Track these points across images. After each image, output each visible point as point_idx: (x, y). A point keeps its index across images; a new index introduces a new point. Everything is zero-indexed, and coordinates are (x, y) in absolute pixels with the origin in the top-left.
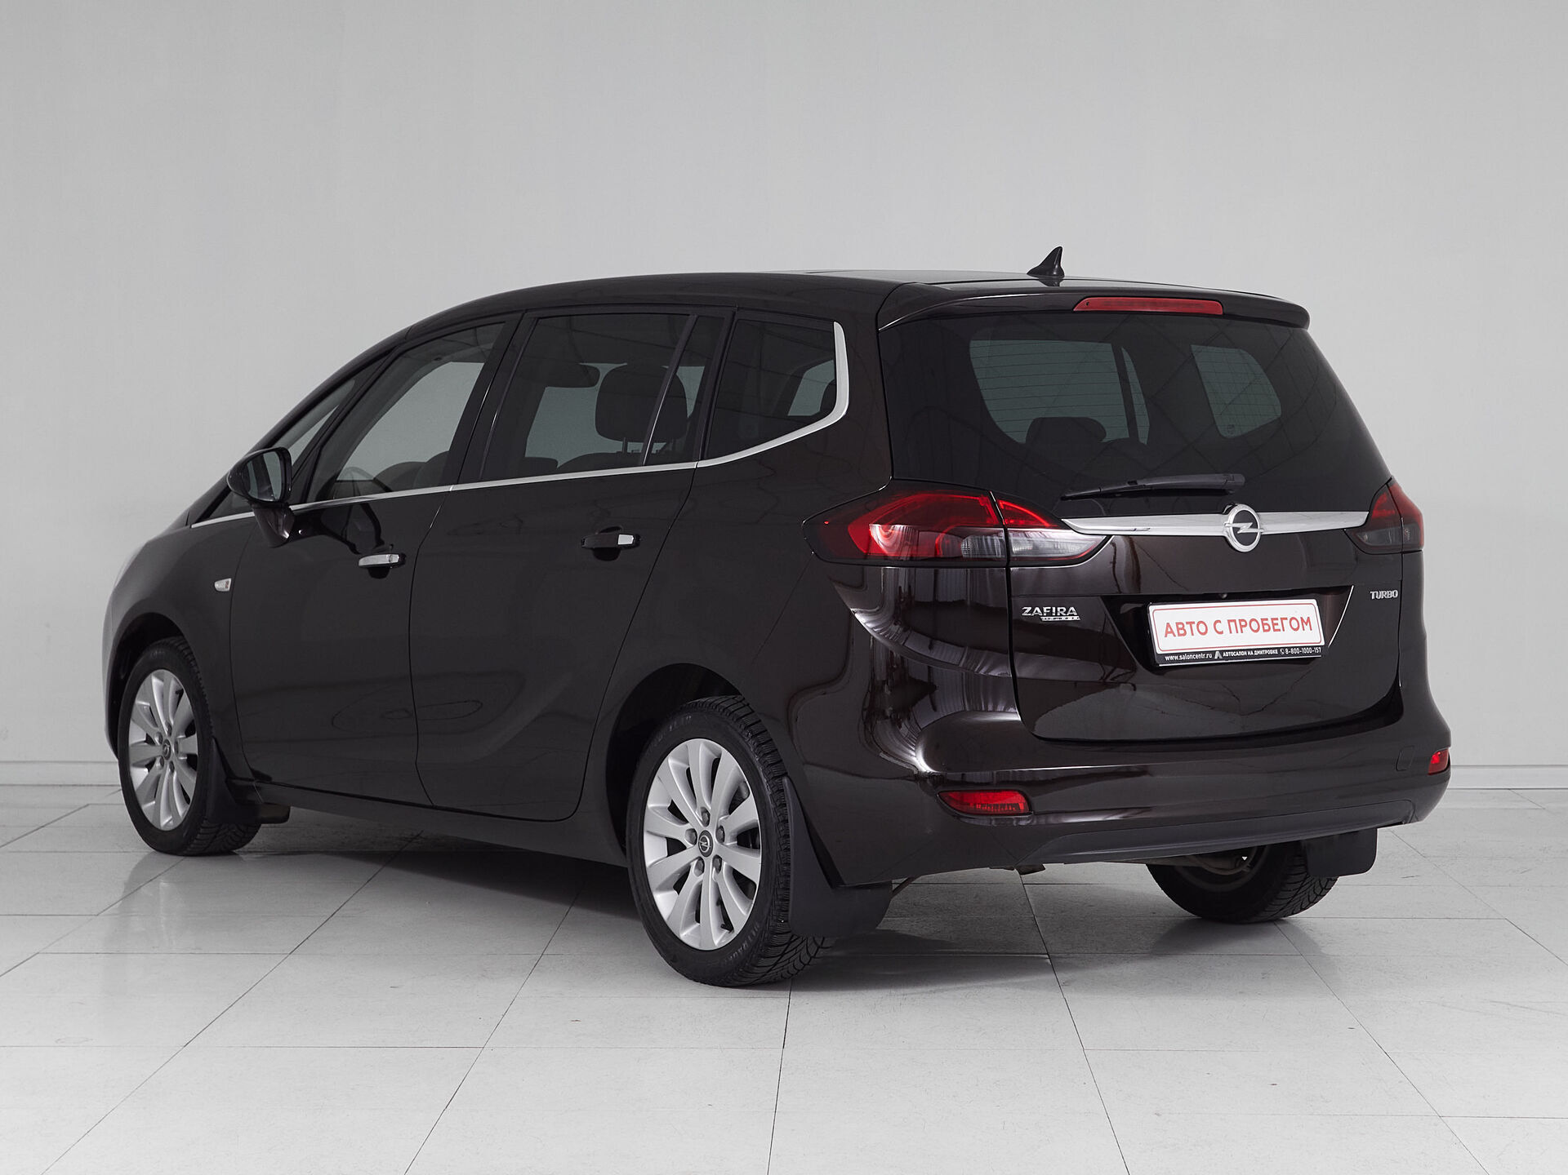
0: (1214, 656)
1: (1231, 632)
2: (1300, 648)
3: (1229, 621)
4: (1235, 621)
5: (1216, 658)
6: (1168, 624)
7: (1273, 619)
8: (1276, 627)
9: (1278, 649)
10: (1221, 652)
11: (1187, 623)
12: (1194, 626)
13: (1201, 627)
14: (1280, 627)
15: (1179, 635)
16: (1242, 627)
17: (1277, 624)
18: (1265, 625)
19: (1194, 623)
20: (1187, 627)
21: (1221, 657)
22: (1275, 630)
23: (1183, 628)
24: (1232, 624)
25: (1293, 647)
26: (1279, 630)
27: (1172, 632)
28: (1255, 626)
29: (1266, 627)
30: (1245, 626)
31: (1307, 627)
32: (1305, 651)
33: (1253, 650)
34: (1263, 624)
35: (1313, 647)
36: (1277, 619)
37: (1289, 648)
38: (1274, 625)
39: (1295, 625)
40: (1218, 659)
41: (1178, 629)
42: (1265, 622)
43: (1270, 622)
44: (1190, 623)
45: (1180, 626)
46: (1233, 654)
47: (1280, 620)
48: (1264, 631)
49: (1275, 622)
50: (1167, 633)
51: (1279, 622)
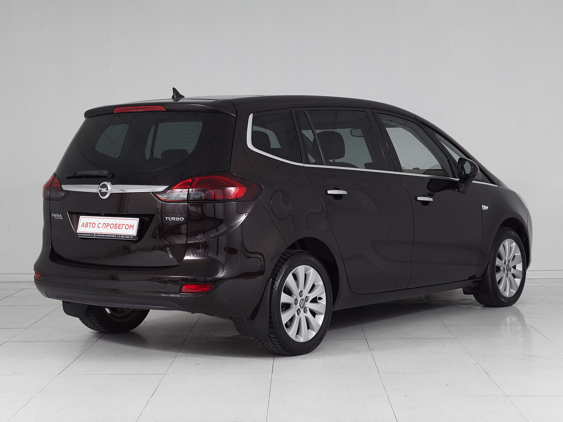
0: (93, 235)
1: (103, 228)
2: (125, 236)
3: (104, 224)
4: (105, 224)
5: (94, 236)
6: (84, 223)
7: (119, 224)
8: (119, 227)
9: (117, 235)
10: (96, 234)
11: (89, 223)
12: (91, 224)
13: (93, 225)
14: (121, 227)
15: (86, 227)
16: (107, 226)
17: (120, 226)
18: (116, 226)
19: (91, 223)
20: (89, 224)
21: (95, 236)
22: (119, 228)
23: (87, 225)
24: (104, 225)
25: (122, 235)
26: (120, 228)
27: (84, 226)
28: (112, 226)
29: (116, 227)
30: (108, 226)
31: (131, 229)
32: (126, 237)
33: (107, 235)
34: (115, 226)
35: (130, 236)
36: (121, 224)
37: (121, 235)
38: (119, 226)
39: (127, 227)
40: (95, 237)
41: (86, 225)
42: (116, 225)
43: (118, 225)
44: (90, 223)
45: (87, 224)
46: (100, 235)
47: (122, 225)
48: (115, 228)
49: (120, 225)
50: (82, 226)
51: (121, 226)
